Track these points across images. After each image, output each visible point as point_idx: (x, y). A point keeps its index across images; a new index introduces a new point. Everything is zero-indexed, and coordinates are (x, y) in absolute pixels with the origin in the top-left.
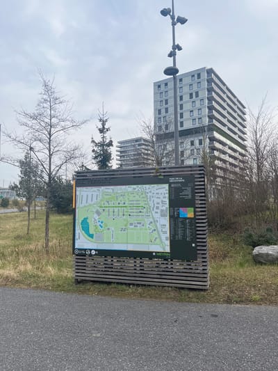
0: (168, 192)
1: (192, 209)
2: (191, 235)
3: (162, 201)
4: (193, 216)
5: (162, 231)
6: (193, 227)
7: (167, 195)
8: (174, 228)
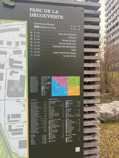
0: (25, 40)
1: (78, 78)
2: (73, 132)
3: (11, 61)
4: (78, 94)
5: (10, 129)
6: (78, 115)
7: (24, 48)
8: (39, 121)
